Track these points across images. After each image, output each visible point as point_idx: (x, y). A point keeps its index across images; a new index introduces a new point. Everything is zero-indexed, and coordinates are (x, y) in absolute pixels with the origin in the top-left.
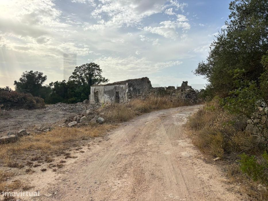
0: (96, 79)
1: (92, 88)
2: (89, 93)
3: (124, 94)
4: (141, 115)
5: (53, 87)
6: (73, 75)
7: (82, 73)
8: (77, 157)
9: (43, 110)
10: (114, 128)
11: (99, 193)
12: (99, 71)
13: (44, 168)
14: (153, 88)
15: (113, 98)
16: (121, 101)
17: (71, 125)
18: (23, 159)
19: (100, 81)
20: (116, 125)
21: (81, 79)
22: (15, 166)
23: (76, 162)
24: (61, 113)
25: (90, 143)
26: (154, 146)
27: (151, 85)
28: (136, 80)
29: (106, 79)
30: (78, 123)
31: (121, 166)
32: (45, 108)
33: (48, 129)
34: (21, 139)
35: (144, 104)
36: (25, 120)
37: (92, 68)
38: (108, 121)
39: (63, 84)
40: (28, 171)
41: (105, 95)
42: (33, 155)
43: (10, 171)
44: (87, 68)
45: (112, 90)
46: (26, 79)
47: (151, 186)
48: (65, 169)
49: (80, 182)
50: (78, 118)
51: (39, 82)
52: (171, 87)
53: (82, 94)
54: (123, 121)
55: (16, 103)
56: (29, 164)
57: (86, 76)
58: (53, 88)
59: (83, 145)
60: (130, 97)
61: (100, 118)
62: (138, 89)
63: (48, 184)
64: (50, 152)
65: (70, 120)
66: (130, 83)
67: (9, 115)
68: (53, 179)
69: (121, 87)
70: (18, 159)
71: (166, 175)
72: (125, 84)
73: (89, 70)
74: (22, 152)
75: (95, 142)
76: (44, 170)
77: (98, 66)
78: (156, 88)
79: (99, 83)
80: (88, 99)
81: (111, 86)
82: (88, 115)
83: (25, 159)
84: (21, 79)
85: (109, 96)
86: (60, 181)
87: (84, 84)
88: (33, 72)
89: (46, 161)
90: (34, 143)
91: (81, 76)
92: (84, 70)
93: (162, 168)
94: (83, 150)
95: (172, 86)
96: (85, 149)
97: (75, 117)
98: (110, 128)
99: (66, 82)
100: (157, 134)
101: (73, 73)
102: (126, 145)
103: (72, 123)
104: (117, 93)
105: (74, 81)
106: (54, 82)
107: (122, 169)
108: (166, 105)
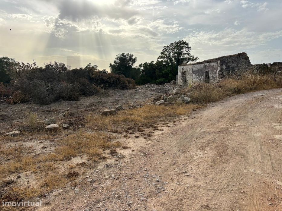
0: (184, 58)
1: (180, 68)
2: (177, 73)
3: (215, 73)
4: (233, 96)
5: (142, 68)
6: (161, 55)
7: (170, 52)
8: (164, 130)
9: (134, 91)
10: (201, 108)
11: (181, 159)
12: (188, 49)
13: (137, 135)
14: (252, 65)
15: (202, 78)
16: (212, 81)
17: (159, 103)
18: (121, 128)
19: (188, 60)
20: (203, 105)
21: (169, 59)
22: (116, 132)
23: (162, 134)
24: (150, 93)
25: (176, 120)
26: (243, 127)
27: (249, 62)
28: (230, 56)
29: (195, 57)
30: (165, 102)
31: (204, 141)
32: (136, 88)
33: (139, 106)
34: (119, 113)
35: (237, 84)
36: (120, 99)
37: (181, 45)
38: (195, 101)
39: (151, 65)
40: (125, 136)
41: (193, 75)
42: (128, 125)
43: (113, 135)
44: (175, 46)
45: (201, 70)
46: (119, 62)
47: (232, 159)
48: (154, 138)
49: (166, 148)
50: (165, 97)
51: (130, 64)
52: (277, 63)
53: (170, 75)
54: (211, 102)
55: (112, 83)
56: (126, 131)
57: (174, 55)
58: (142, 70)
59: (169, 121)
60: (222, 76)
61: (186, 98)
62: (232, 67)
63: (141, 147)
64: (141, 124)
65: (157, 99)
66: (223, 60)
67: (107, 94)
68: (144, 144)
69: (212, 65)
70: (117, 127)
71: (251, 153)
72: (217, 62)
73: (177, 48)
74: (120, 122)
75: (180, 119)
76: (137, 137)
77: (187, 44)
78: (256, 65)
79: (187, 62)
80: (175, 79)
81: (200, 65)
82: (174, 95)
83: (123, 128)
84: (115, 62)
85: (198, 76)
86: (150, 146)
87: (172, 63)
88: (125, 55)
89: (138, 130)
90: (129, 117)
91: (169, 56)
92: (172, 50)
93: (248, 147)
94: (168, 125)
95: (279, 62)
96: (171, 124)
97: (162, 96)
98: (196, 108)
99: (154, 63)
100: (249, 116)
101: (162, 53)
102: (212, 124)
103: (159, 101)
104: (207, 72)
105: (162, 61)
106: (143, 63)
107: (205, 144)
108: (268, 85)
